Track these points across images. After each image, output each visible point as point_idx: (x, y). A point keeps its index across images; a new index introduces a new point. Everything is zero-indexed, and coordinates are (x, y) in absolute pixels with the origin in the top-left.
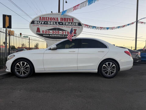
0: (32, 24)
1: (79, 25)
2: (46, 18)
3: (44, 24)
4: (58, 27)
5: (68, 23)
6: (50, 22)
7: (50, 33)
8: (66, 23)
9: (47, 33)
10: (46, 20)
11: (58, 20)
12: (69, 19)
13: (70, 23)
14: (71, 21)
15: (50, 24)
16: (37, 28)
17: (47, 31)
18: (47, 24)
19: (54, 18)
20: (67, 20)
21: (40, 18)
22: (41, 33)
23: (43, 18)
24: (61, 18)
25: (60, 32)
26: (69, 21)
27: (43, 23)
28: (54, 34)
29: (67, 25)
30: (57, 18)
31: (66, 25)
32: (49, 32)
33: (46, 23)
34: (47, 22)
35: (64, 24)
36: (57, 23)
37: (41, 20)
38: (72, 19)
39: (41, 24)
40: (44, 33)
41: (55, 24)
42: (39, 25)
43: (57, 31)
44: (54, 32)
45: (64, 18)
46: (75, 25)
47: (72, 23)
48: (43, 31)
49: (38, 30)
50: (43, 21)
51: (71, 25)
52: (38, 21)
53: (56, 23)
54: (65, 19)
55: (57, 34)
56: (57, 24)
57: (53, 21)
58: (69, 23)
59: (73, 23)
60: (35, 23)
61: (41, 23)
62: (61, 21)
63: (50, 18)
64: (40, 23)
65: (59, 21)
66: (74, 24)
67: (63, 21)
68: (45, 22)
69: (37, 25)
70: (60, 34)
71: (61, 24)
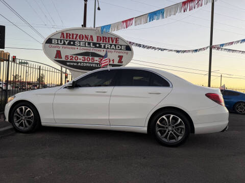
0: (48, 45)
1: (127, 50)
2: (73, 34)
3: (69, 44)
4: (93, 51)
5: (109, 46)
6: (80, 42)
7: (78, 61)
8: (106, 45)
9: (74, 60)
10: (73, 38)
11: (92, 40)
12: (112, 38)
13: (113, 46)
14: (114, 43)
15: (80, 46)
16: (57, 51)
17: (74, 56)
18: (74, 45)
19: (85, 35)
20: (107, 40)
21: (63, 34)
22: (63, 59)
23: (67, 34)
24: (98, 37)
25: (96, 58)
26: (111, 43)
27: (66, 43)
28: (86, 61)
29: (108, 48)
30: (91, 36)
31: (106, 47)
32: (76, 59)
33: (72, 43)
34: (74, 42)
35: (103, 47)
36: (91, 44)
37: (64, 37)
38: (116, 39)
39: (64, 44)
40: (69, 60)
41: (87, 45)
42: (60, 46)
43: (91, 58)
44: (85, 59)
45: (103, 37)
46: (121, 49)
47: (115, 45)
48: (66, 56)
49: (58, 54)
50: (67, 40)
51: (114, 48)
52: (58, 40)
53: (89, 44)
54: (104, 39)
55: (90, 62)
56: (92, 46)
58: (111, 45)
59: (117, 46)
60: (53, 42)
61: (64, 42)
62: (98, 41)
63: (80, 36)
64: (62, 43)
65: (95, 41)
66: (119, 47)
67: (100, 41)
68: (70, 41)
69: (56, 45)
70: (95, 62)
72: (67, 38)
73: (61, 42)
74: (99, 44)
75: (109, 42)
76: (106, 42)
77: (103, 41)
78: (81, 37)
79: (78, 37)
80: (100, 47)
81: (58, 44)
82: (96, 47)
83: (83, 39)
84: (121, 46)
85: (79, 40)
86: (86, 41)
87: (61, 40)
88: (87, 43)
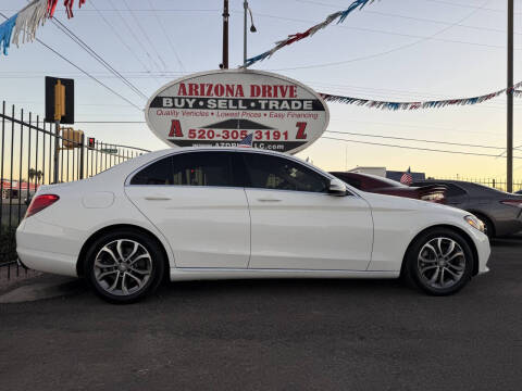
0: (156, 109)
1: (314, 109)
2: (202, 86)
3: (196, 106)
5: (277, 103)
6: (217, 99)
8: (271, 102)
10: (202, 93)
11: (242, 94)
12: (282, 87)
13: (285, 103)
14: (287, 97)
15: (217, 108)
16: (173, 121)
18: (205, 107)
19: (228, 86)
20: (272, 92)
21: (182, 85)
22: (185, 137)
23: (191, 85)
24: (253, 87)
25: (250, 132)
26: (280, 96)
27: (191, 104)
29: (274, 109)
30: (240, 87)
31: (271, 107)
33: (201, 104)
34: (205, 100)
35: (263, 107)
36: (240, 102)
37: (185, 93)
38: (292, 87)
39: (186, 106)
40: (196, 139)
41: (231, 106)
42: (177, 110)
44: (228, 134)
45: (264, 87)
46: (302, 109)
47: (289, 102)
48: (191, 131)
49: (176, 128)
50: (191, 99)
51: (288, 107)
52: (173, 98)
53: (235, 102)
54: (266, 90)
56: (240, 106)
57: (224, 96)
58: (281, 102)
59: (293, 103)
60: (164, 105)
61: (186, 103)
62: (253, 95)
63: (217, 87)
64: (183, 105)
65: (247, 95)
66: (296, 105)
67: (258, 94)
68: (198, 100)
69: (170, 110)
71: (253, 105)
72: (191, 94)
73: (179, 103)
74: (256, 101)
75: (276, 95)
76: (270, 95)
77: (265, 95)
78: (219, 89)
79: (213, 91)
80: (258, 107)
81: (174, 107)
82: (250, 108)
83: (222, 93)
84: (302, 101)
85: (215, 96)
86: (230, 97)
87: (180, 99)
88: (231, 102)
